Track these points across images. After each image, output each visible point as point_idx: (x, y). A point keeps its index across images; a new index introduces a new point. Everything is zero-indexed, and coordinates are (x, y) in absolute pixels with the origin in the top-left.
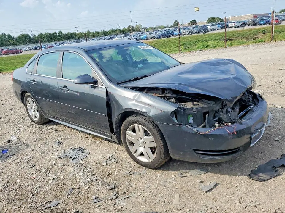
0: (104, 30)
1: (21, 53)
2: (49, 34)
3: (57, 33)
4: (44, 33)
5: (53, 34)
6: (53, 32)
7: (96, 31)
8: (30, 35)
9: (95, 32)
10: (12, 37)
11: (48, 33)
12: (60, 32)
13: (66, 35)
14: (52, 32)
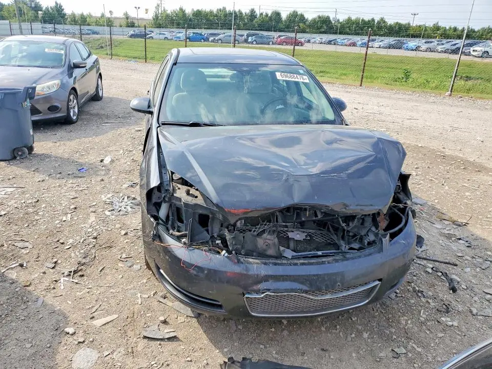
0: (470, 27)
1: (302, 45)
2: (363, 20)
3: (376, 22)
4: (353, 18)
5: (369, 21)
6: (370, 18)
7: (452, 27)
8: (331, 19)
9: (450, 28)
10: (304, 18)
11: (361, 19)
12: (382, 19)
13: (391, 26)
14: (367, 18)
